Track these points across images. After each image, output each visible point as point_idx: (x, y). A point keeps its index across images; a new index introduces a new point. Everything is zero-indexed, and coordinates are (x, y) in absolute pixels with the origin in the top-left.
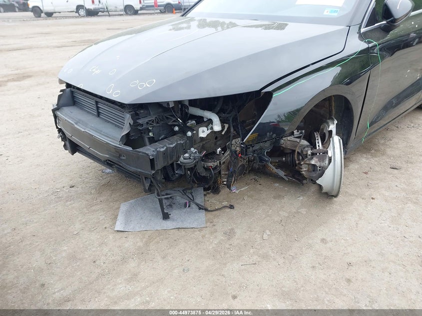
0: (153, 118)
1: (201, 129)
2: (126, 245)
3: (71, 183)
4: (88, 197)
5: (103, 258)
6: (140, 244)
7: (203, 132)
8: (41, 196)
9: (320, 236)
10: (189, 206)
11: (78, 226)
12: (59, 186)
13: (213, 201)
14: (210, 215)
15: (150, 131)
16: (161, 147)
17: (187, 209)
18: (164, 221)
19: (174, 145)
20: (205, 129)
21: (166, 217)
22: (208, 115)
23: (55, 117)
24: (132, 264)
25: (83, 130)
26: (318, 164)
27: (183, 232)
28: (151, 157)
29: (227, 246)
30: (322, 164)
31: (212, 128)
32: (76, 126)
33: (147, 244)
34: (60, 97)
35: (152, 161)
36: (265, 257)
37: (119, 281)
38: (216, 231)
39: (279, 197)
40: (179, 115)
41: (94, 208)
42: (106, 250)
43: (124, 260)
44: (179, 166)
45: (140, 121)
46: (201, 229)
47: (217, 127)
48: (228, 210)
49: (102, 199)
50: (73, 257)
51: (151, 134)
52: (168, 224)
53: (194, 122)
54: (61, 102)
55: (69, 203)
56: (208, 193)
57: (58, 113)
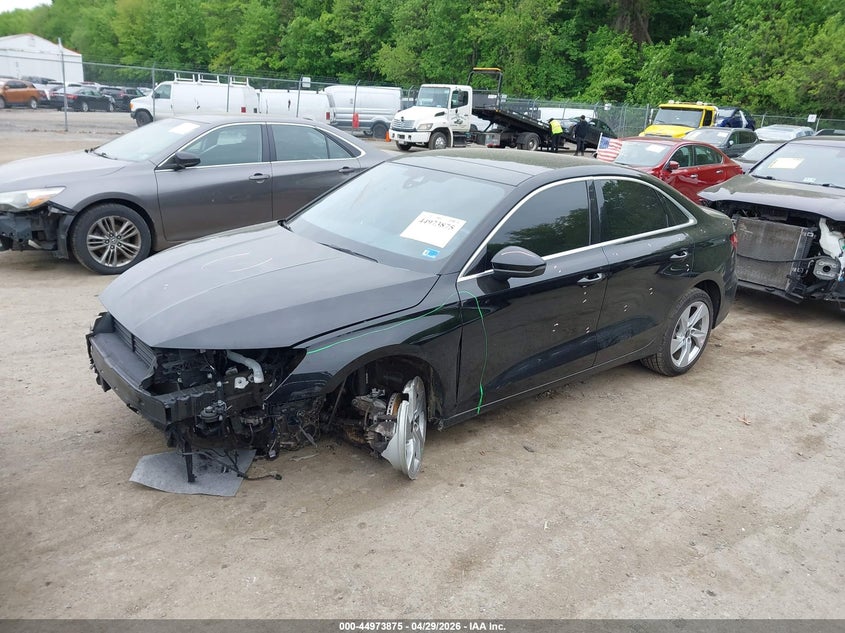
0: (182, 363)
1: (237, 380)
2: (135, 505)
3: (98, 427)
4: (113, 447)
5: (103, 515)
6: (151, 505)
7: (241, 383)
8: (56, 440)
9: (362, 519)
10: (227, 471)
11: (88, 478)
12: (81, 429)
13: (262, 468)
14: (247, 484)
15: (179, 376)
16: (183, 397)
17: (224, 474)
18: (188, 485)
19: (200, 395)
20: (243, 379)
21: (192, 479)
22: (250, 363)
23: (89, 344)
24: (133, 524)
25: (111, 366)
26: (383, 434)
27: (205, 499)
28: (167, 407)
29: (247, 519)
30: (388, 434)
31: (252, 379)
32: (106, 360)
33: (158, 507)
34: (98, 321)
35: (168, 411)
36: (282, 534)
37: (111, 539)
38: (244, 502)
39: (346, 471)
40: (213, 361)
41: (114, 460)
42: (110, 507)
43: (125, 519)
44: (200, 420)
45: (165, 366)
46: (227, 498)
47: (258, 379)
48: (273, 481)
49: (128, 451)
50: (70, 511)
51: (179, 380)
52: (193, 489)
53: (235, 369)
54: (99, 327)
55: (86, 451)
56: (261, 459)
57: (92, 341)
